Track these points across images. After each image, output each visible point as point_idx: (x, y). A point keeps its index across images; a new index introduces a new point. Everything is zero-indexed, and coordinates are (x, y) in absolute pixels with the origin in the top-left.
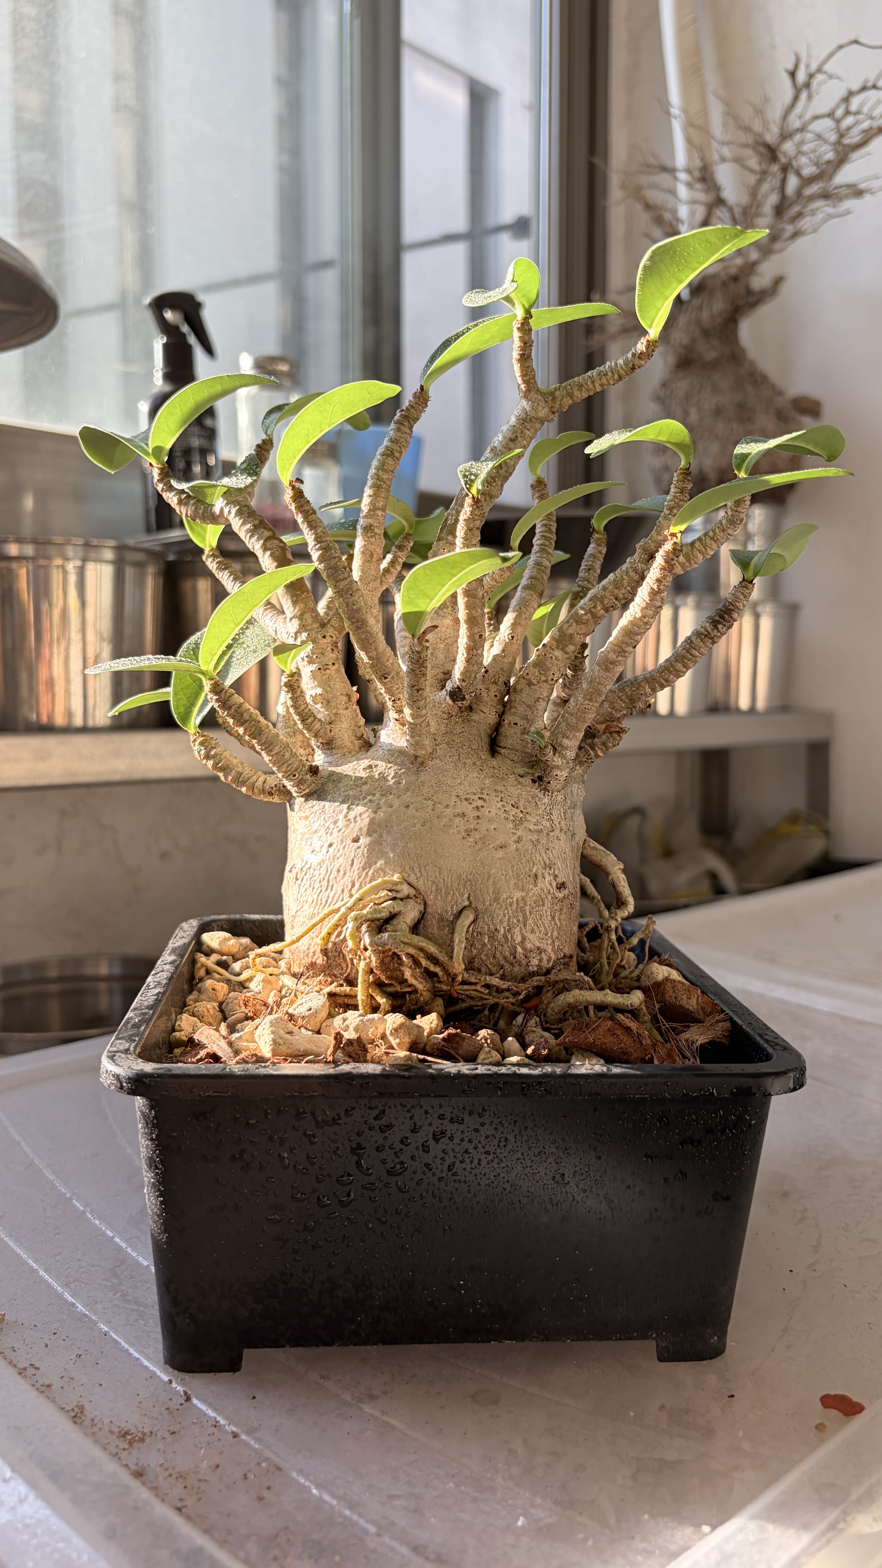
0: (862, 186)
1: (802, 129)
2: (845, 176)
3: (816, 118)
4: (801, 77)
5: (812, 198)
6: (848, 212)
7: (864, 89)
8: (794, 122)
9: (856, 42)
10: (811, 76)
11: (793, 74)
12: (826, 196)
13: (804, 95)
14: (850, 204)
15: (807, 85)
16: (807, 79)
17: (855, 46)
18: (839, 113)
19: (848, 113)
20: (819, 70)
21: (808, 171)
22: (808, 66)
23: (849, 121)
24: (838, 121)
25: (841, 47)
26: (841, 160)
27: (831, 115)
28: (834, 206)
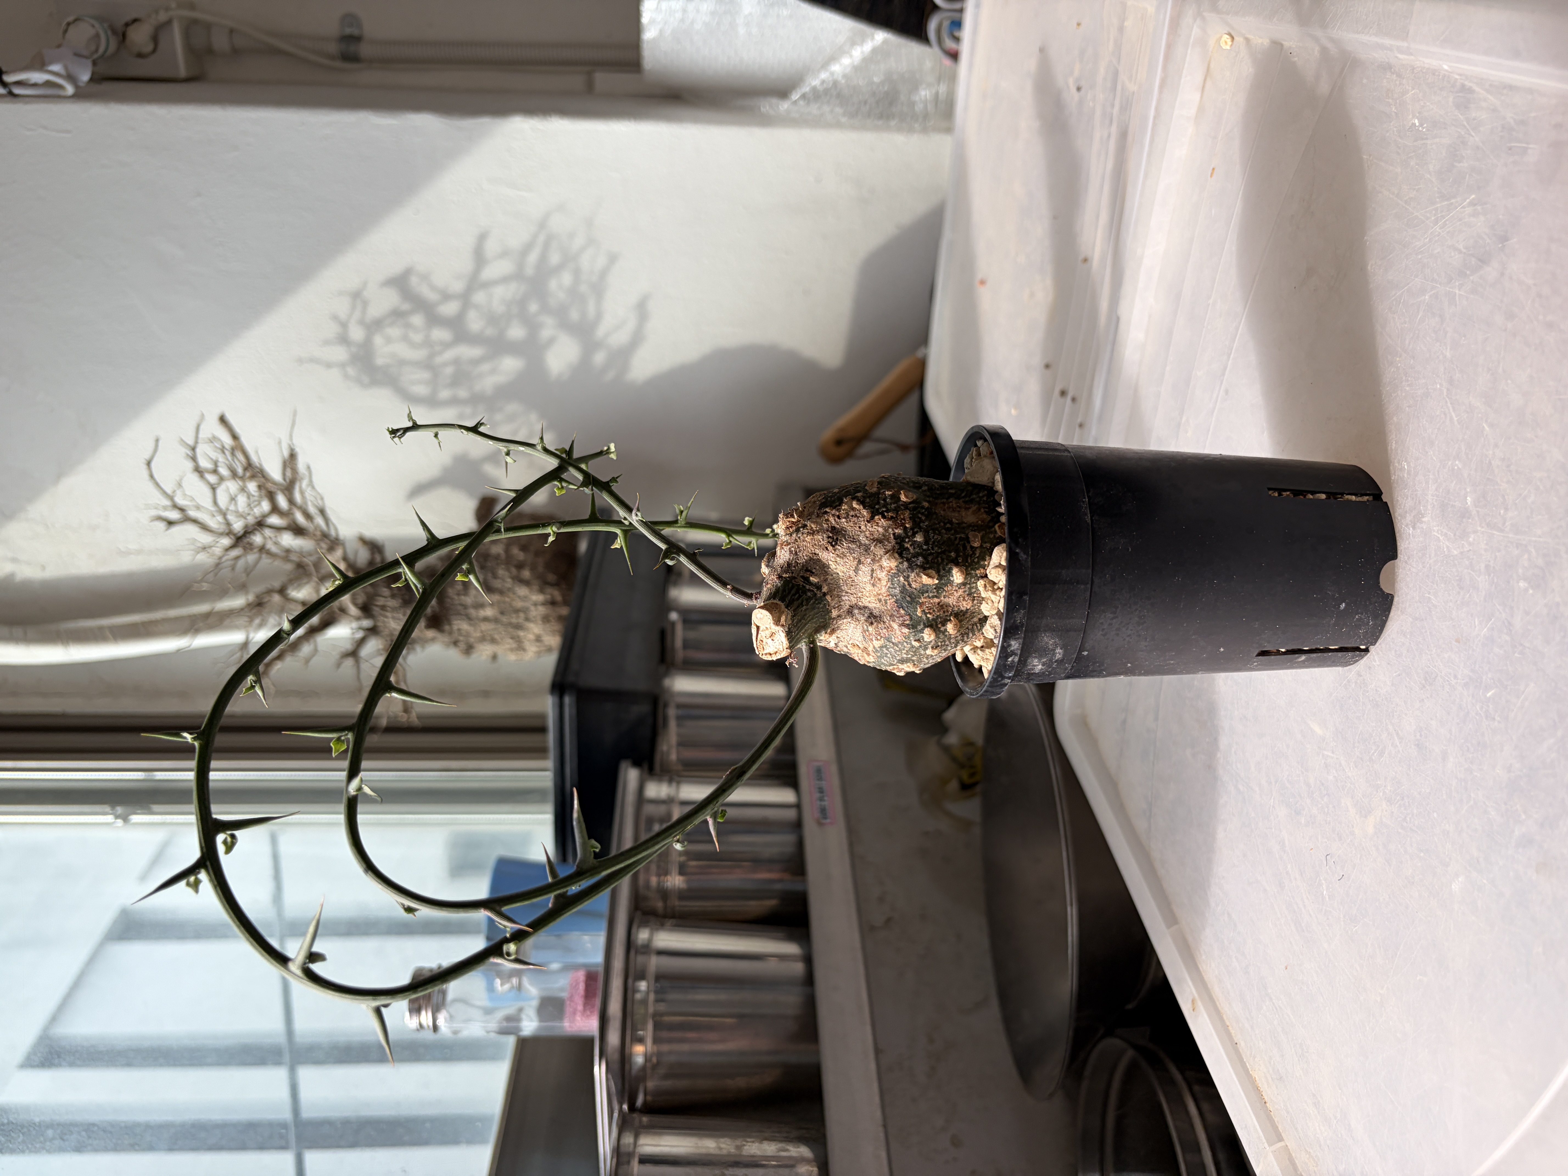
0: (287, 454)
2: (274, 471)
3: (215, 502)
4: (174, 515)
6: (309, 468)
8: (216, 522)
9: (149, 463)
10: (175, 506)
11: (170, 523)
12: (290, 487)
13: (192, 513)
14: (301, 466)
15: (182, 510)
16: (177, 510)
17: (153, 464)
18: (212, 478)
20: (171, 498)
21: (265, 507)
23: (222, 469)
25: (152, 476)
26: (259, 474)
28: (302, 479)
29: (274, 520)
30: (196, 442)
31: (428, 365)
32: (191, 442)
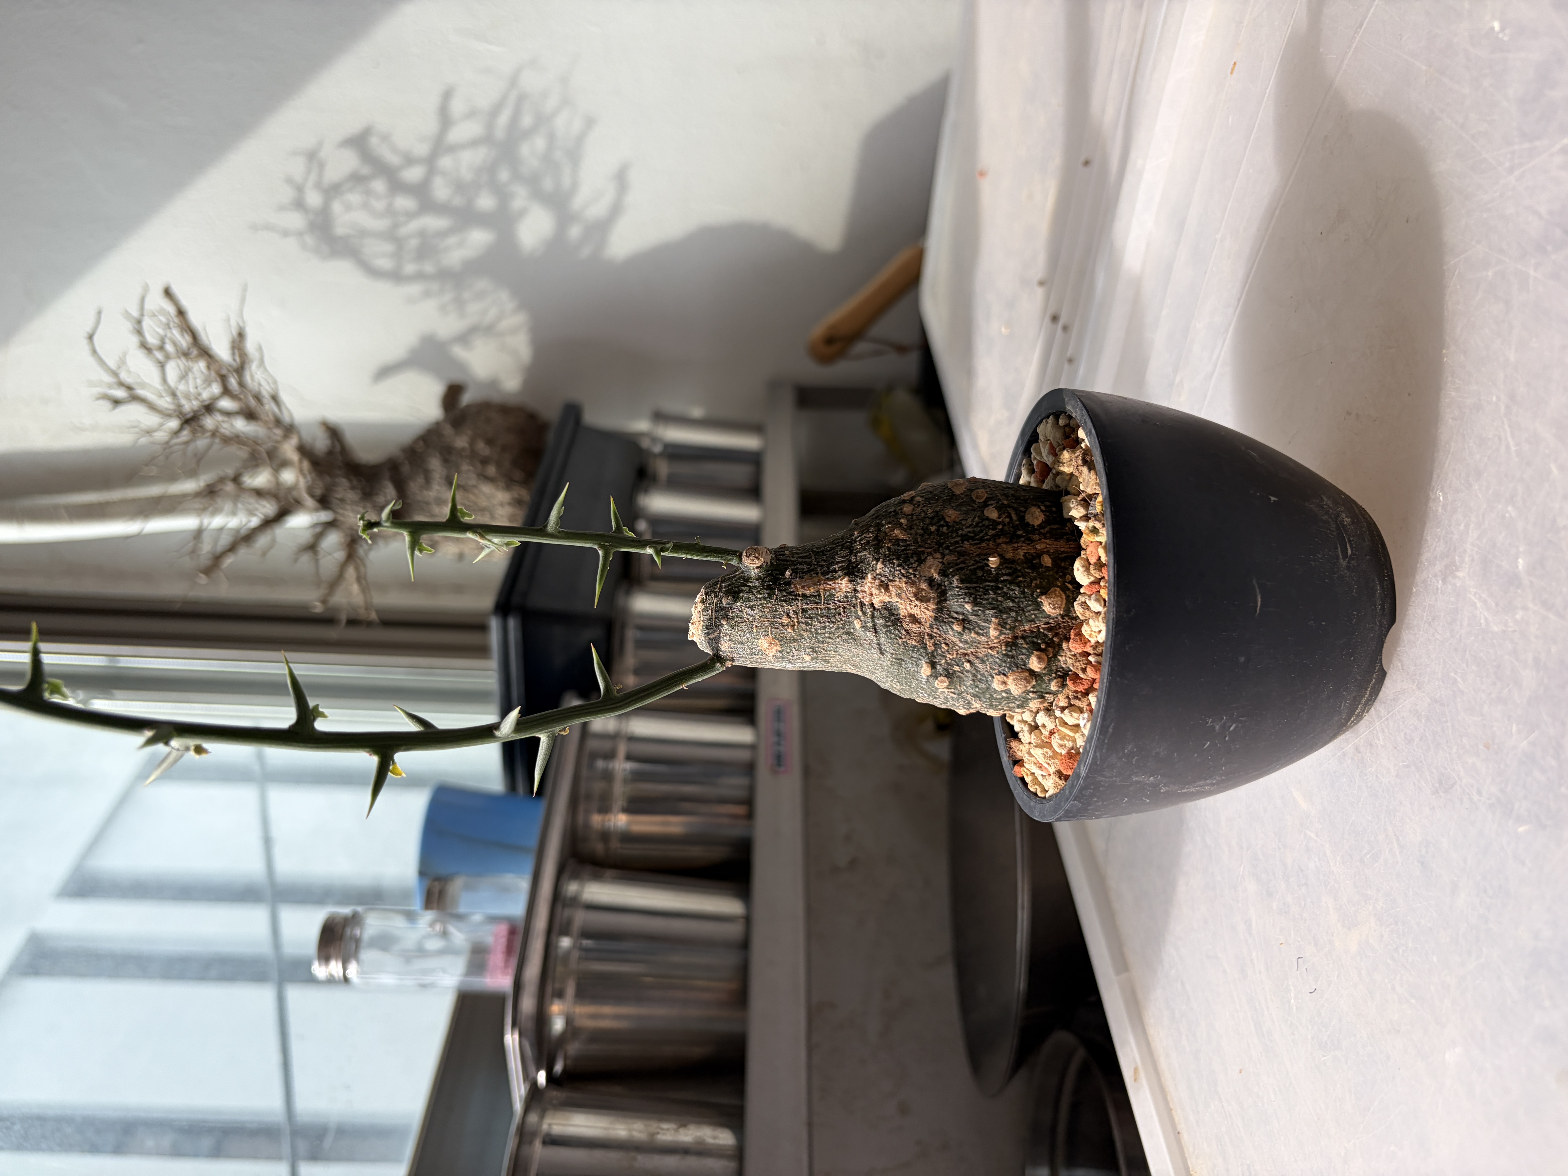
0: (235, 333)
1: (174, 394)
2: (222, 351)
3: (164, 380)
4: (120, 393)
5: (241, 384)
6: (260, 349)
7: (139, 332)
8: (165, 402)
9: (90, 337)
10: (121, 384)
11: (117, 402)
12: (240, 370)
13: (141, 392)
14: (250, 346)
15: (129, 388)
16: (123, 388)
17: (95, 338)
18: (159, 355)
19: (161, 348)
20: (115, 374)
21: (216, 389)
22: (110, 386)
23: (169, 348)
24: (168, 357)
25: (94, 352)
26: (205, 353)
27: (162, 366)
28: (252, 361)
29: (226, 404)
30: (142, 315)
31: (391, 236)
32: (135, 313)
